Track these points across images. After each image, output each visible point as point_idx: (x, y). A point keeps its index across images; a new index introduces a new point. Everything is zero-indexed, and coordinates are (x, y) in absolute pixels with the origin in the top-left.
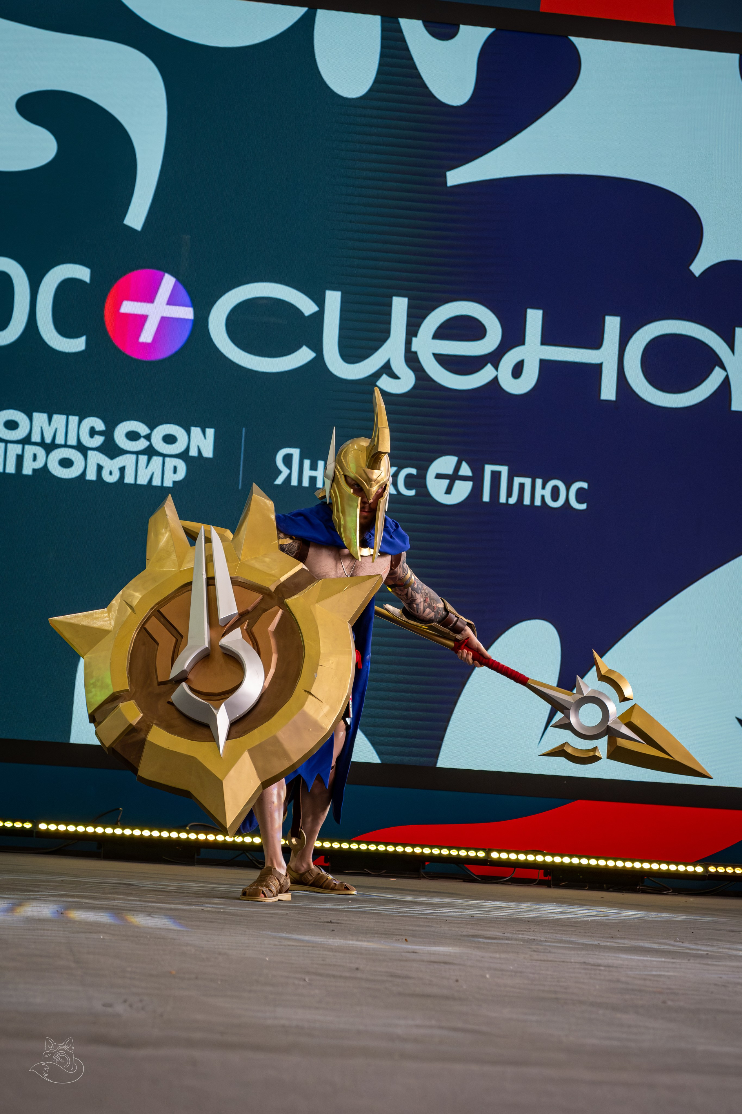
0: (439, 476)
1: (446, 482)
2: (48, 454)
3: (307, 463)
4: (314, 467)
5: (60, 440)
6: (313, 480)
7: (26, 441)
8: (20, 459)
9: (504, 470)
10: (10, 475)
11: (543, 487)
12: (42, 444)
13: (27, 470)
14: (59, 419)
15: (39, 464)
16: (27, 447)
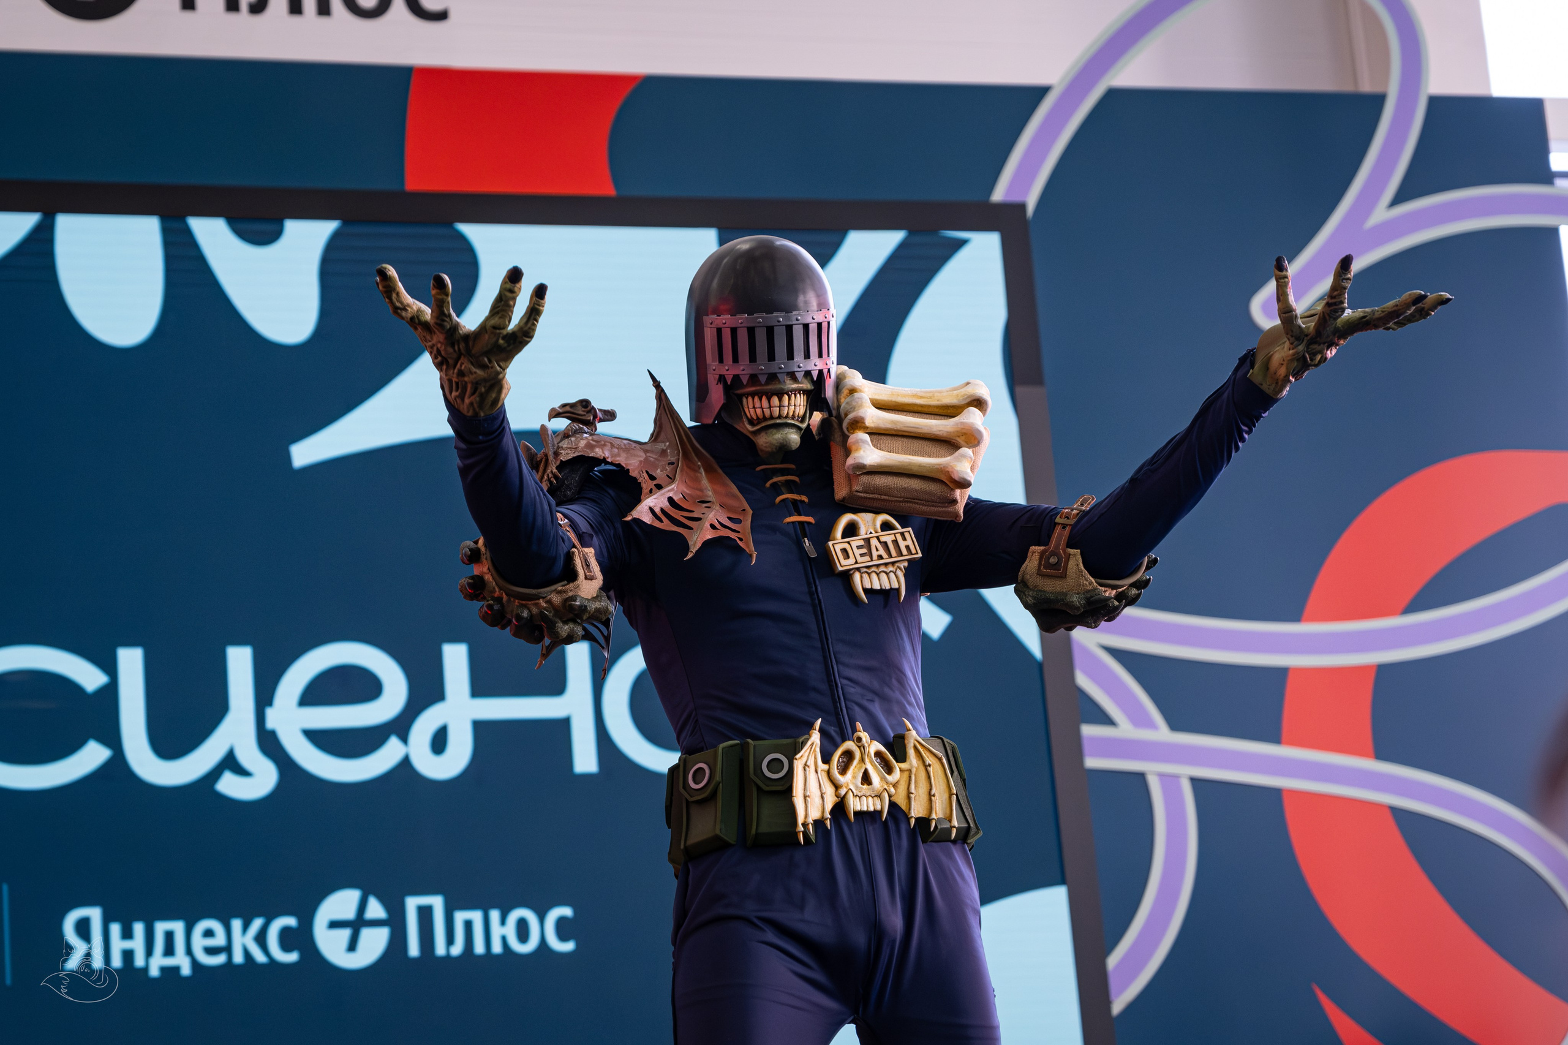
0: (334, 925)
1: (345, 934)
3: (115, 929)
4: (127, 934)
6: (128, 955)
9: (437, 902)
11: (503, 922)
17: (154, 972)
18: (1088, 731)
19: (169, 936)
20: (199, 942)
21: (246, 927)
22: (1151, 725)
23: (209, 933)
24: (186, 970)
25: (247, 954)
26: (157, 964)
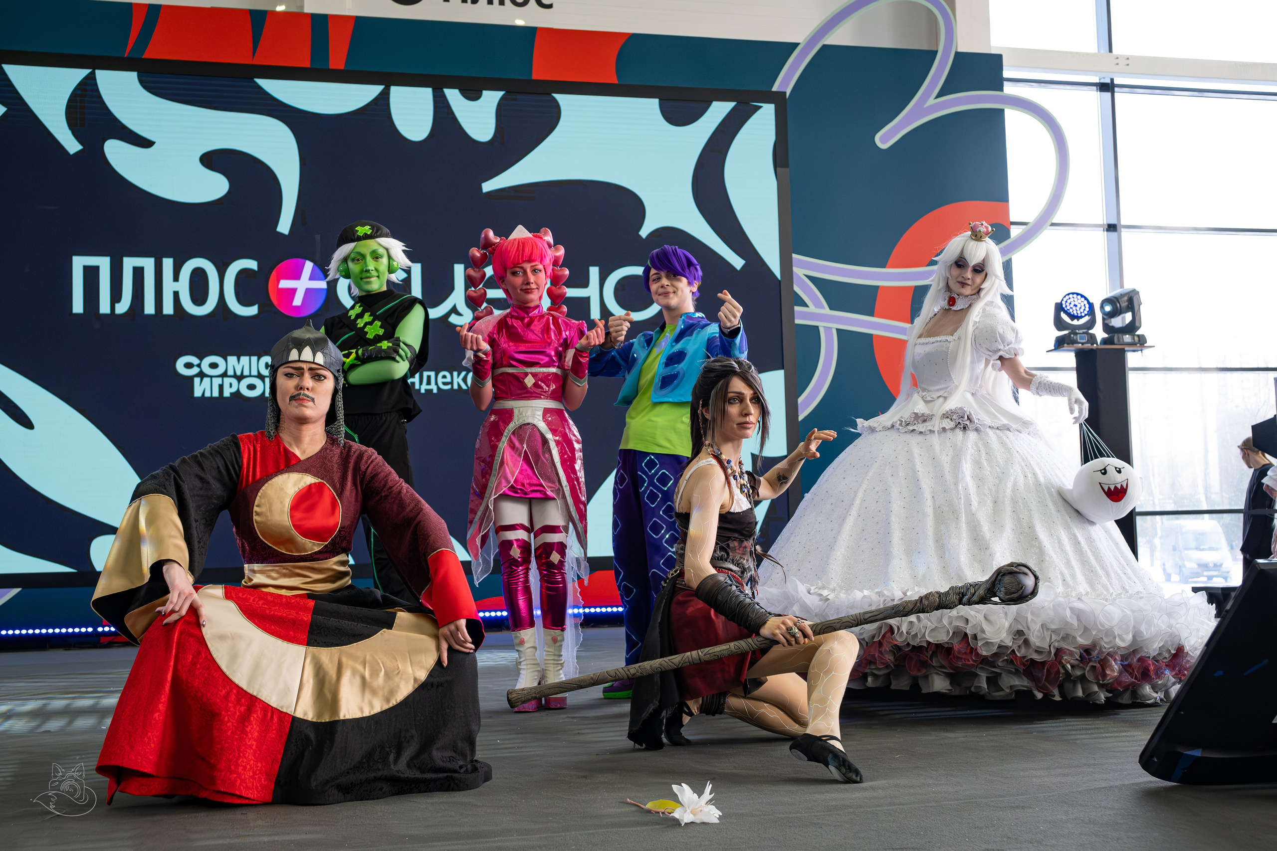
2: (239, 382)
5: (246, 373)
7: (224, 375)
8: (221, 387)
10: (215, 398)
12: (235, 376)
13: (227, 394)
14: (245, 359)
15: (234, 389)
16: (225, 379)
17: (423, 391)
18: (797, 308)
19: (429, 377)
20: (440, 380)
21: (459, 375)
22: (823, 307)
23: (444, 377)
24: (435, 391)
25: (459, 385)
26: (424, 387)
